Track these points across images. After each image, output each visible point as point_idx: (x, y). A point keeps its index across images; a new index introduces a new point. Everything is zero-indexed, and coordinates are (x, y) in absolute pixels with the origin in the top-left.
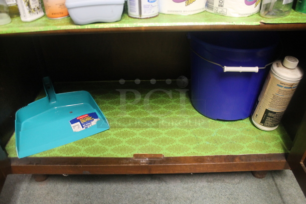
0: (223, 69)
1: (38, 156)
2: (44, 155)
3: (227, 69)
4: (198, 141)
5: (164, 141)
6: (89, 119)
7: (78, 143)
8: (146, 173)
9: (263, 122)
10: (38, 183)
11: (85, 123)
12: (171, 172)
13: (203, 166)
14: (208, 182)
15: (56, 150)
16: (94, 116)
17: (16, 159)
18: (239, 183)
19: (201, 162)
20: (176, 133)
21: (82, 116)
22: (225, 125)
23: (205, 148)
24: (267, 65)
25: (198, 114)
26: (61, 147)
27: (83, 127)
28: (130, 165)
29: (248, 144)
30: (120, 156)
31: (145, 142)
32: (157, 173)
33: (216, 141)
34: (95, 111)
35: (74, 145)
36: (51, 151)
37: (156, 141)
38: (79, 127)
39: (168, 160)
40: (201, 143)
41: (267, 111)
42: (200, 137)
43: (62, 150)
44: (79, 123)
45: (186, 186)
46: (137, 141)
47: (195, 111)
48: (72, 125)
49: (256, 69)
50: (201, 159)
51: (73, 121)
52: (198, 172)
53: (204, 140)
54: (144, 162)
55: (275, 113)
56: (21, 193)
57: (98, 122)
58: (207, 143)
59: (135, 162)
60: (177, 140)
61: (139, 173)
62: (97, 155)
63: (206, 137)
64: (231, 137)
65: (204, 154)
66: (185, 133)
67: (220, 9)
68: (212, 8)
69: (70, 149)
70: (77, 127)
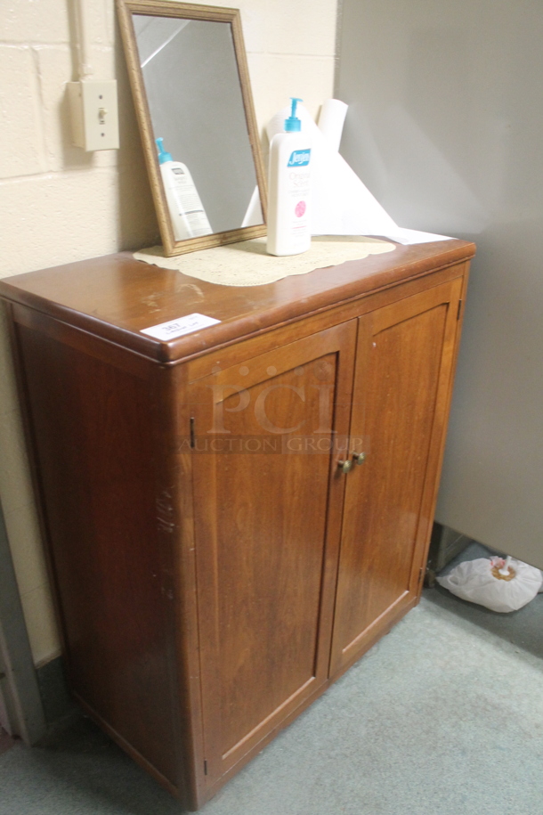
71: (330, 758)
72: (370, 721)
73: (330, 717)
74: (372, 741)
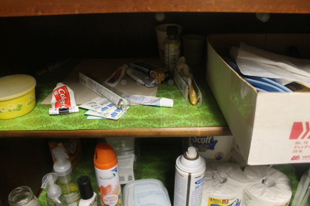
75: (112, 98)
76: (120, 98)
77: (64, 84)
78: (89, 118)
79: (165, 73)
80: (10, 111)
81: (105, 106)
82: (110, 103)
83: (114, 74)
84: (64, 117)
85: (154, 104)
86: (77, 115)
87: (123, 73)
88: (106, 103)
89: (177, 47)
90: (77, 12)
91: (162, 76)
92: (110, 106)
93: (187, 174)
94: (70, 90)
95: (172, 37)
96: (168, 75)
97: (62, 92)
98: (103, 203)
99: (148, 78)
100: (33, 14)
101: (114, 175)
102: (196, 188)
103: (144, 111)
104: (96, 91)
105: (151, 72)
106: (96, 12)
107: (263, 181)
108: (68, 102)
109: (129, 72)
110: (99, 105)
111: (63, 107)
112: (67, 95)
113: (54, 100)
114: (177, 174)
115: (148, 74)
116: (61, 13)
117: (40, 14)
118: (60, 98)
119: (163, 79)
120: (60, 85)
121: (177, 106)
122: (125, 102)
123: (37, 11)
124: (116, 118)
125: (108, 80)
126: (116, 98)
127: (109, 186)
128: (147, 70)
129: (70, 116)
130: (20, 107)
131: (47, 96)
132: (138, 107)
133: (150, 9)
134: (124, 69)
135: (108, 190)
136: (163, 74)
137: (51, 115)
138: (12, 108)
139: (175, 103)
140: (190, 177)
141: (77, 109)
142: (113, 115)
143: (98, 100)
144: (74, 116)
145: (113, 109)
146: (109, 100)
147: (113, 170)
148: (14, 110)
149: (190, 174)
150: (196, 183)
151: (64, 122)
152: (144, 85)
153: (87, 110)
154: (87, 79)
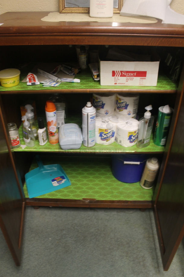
0: (124, 163)
1: (38, 197)
2: (41, 197)
3: (125, 162)
4: (112, 193)
5: (97, 192)
6: (61, 179)
7: (56, 191)
8: (88, 207)
9: (144, 185)
10: (35, 210)
11: (59, 182)
12: (99, 207)
13: (113, 205)
14: (117, 212)
15: (46, 195)
16: (63, 178)
17: (28, 198)
18: (132, 213)
19: (112, 203)
20: (103, 188)
21: (57, 178)
22: (127, 185)
23: (116, 196)
24: (144, 161)
25: (114, 179)
26: (48, 194)
27: (58, 184)
28: (81, 203)
29: (136, 195)
30: (76, 199)
31: (88, 192)
32: (93, 207)
33: (121, 193)
34: (63, 175)
35: (55, 193)
36: (44, 195)
37: (93, 192)
38: (56, 184)
39: (98, 201)
40: (114, 194)
41: (145, 181)
42: (114, 191)
43: (49, 195)
44: (56, 182)
45: (106, 214)
46: (84, 192)
47: (113, 177)
48: (53, 182)
49: (138, 163)
50: (113, 202)
51: (53, 180)
52: (111, 207)
53: (115, 193)
54: (87, 202)
55: (148, 182)
56: (28, 214)
57: (65, 181)
58: (117, 194)
59: (83, 202)
60: (103, 192)
61: (85, 207)
62: (66, 198)
63: (116, 191)
64: (129, 191)
65: (114, 199)
66: (107, 189)
67: (120, 143)
68: (117, 142)
69: (53, 195)
70: (55, 184)
71: (74, 228)
72: (98, 229)
73: (89, 218)
74: (91, 235)
75: (54, 79)
76: (57, 78)
77: (32, 73)
78: (44, 86)
79: (79, 69)
80: (10, 83)
81: (51, 82)
82: (53, 81)
83: (54, 70)
84: (33, 86)
85: (71, 81)
86: (39, 86)
87: (59, 69)
88: (51, 81)
89: (85, 57)
90: (42, 44)
91: (77, 71)
92: (53, 82)
93: (87, 114)
94: (35, 76)
95: (83, 51)
96: (80, 70)
97: (31, 77)
98: (49, 131)
99: (71, 71)
100: (27, 45)
101: (54, 115)
102: (91, 121)
103: (67, 84)
104: (46, 77)
105: (72, 68)
106: (49, 44)
107: (127, 123)
108: (34, 80)
109: (62, 69)
110: (48, 82)
111: (32, 82)
112: (34, 78)
113: (28, 80)
114: (83, 115)
115: (71, 70)
116: (37, 45)
117: (30, 44)
118: (31, 79)
119: (78, 72)
120: (30, 74)
121: (81, 82)
122: (59, 80)
123: (29, 44)
124: (55, 86)
125: (52, 72)
126: (55, 78)
127: (52, 121)
128: (70, 68)
129: (36, 86)
130: (14, 81)
131: (23, 79)
132: (65, 83)
133: (66, 44)
134: (60, 68)
135: (52, 123)
136: (78, 70)
137: (28, 85)
138: (11, 82)
139: (81, 81)
140: (88, 115)
141: (39, 83)
142: (54, 85)
143: (48, 80)
144: (38, 86)
145: (54, 83)
146: (52, 80)
147: (54, 113)
148: (12, 83)
149: (88, 113)
150: (91, 118)
151: (34, 88)
152: (68, 75)
153: (43, 83)
154: (42, 71)
